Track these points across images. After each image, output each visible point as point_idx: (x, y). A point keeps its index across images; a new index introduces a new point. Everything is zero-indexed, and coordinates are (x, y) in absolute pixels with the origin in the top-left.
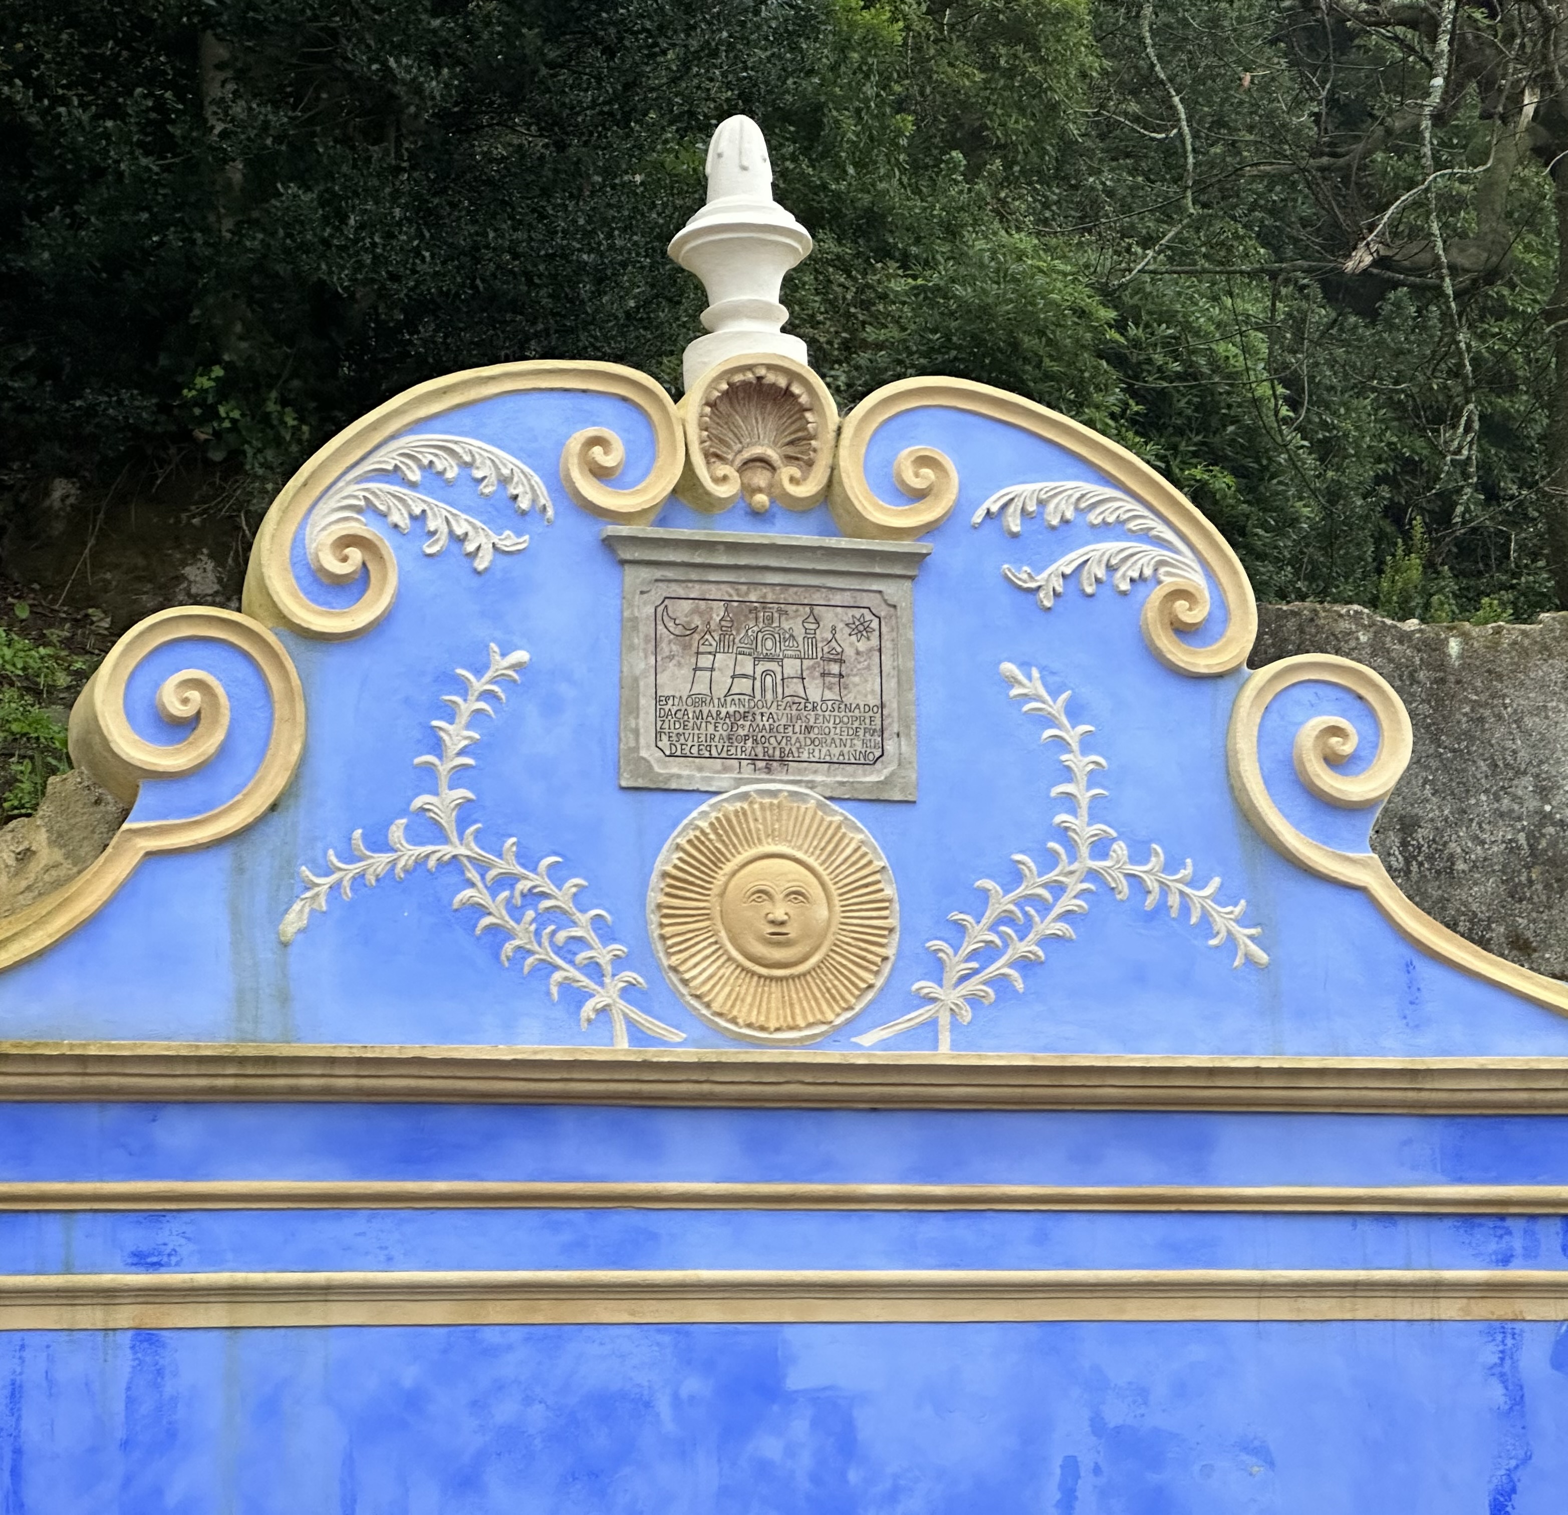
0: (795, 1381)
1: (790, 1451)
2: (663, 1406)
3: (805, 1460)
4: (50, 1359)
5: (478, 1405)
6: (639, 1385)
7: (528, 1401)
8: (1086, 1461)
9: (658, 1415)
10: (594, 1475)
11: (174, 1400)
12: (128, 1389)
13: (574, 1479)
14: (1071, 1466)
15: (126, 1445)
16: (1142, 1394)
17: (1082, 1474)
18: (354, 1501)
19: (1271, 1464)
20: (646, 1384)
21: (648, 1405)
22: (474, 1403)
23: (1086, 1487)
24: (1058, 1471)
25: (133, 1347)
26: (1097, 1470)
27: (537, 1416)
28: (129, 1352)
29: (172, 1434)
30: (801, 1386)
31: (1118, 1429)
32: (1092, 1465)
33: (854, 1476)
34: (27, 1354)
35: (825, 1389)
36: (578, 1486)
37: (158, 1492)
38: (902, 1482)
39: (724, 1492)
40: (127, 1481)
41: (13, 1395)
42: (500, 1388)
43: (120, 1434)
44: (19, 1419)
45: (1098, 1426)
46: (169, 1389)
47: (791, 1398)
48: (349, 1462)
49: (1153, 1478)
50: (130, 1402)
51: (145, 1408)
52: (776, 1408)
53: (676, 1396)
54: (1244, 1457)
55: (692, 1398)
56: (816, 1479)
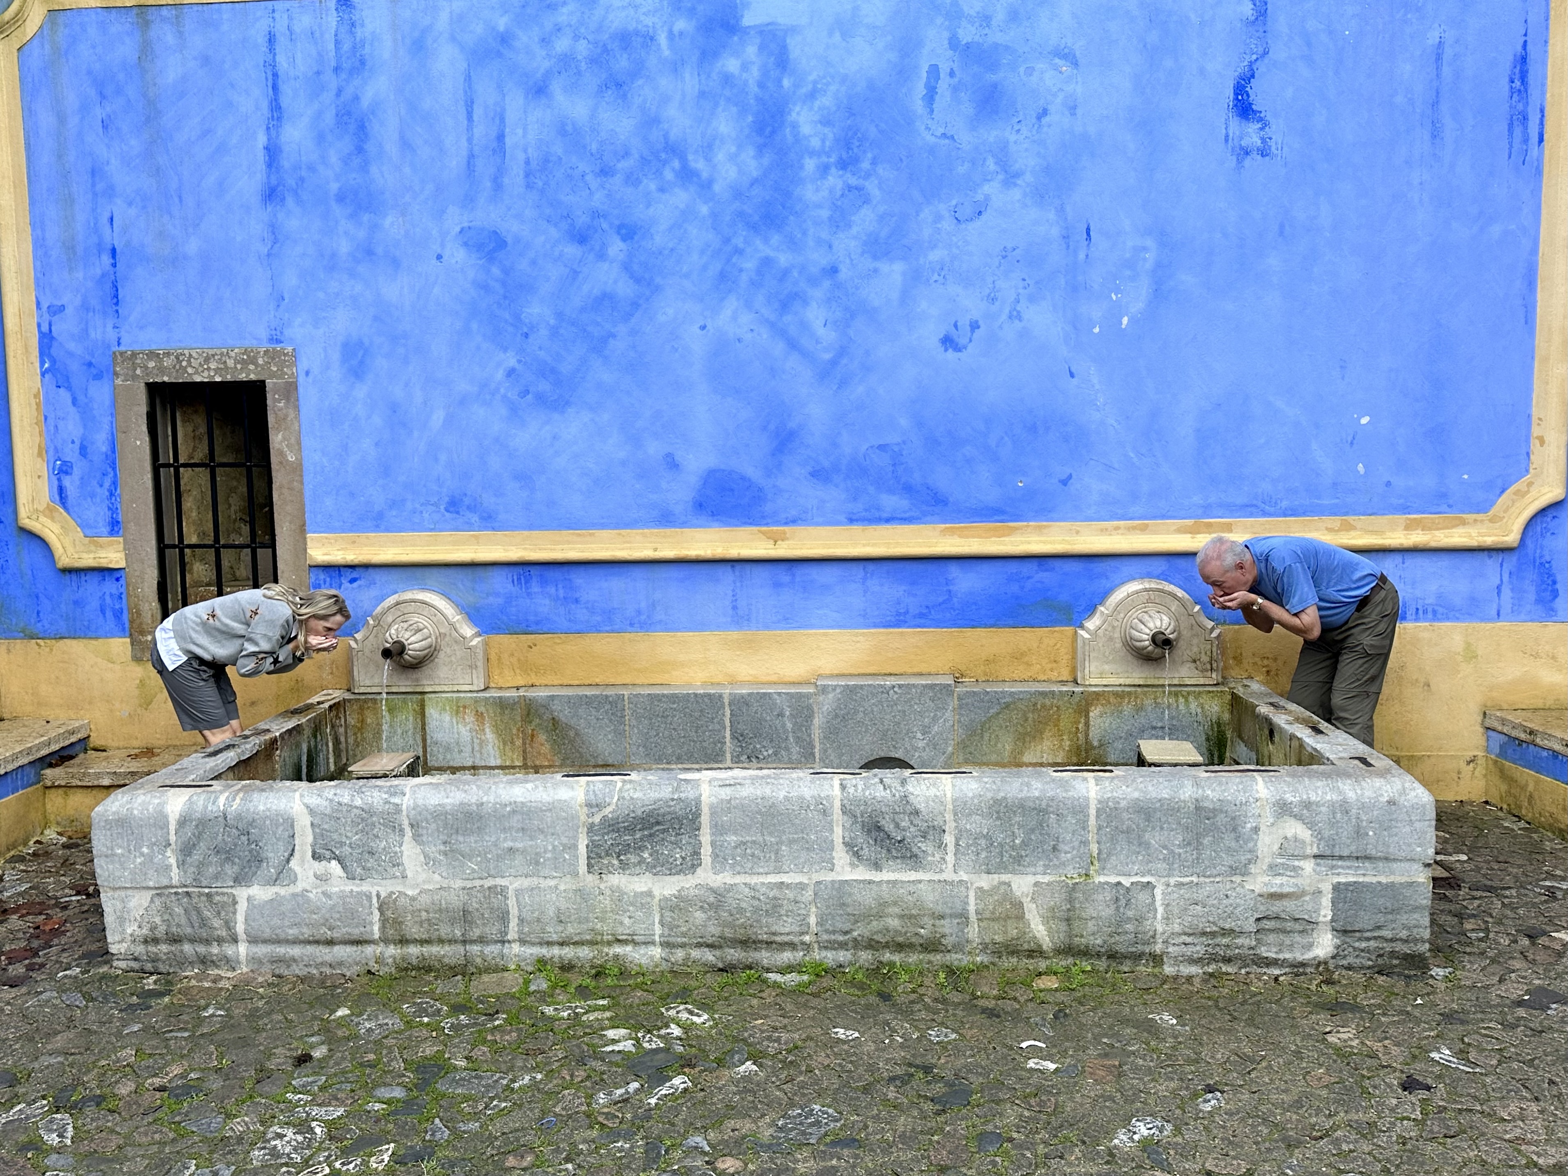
0: (749, 19)
1: (745, 67)
2: (662, 39)
3: (755, 72)
4: (290, 18)
5: (545, 41)
6: (647, 26)
7: (576, 38)
8: (944, 68)
9: (659, 45)
10: (619, 85)
11: (363, 42)
12: (336, 35)
13: (607, 88)
14: (934, 71)
15: (337, 69)
16: (986, 19)
17: (942, 75)
18: (472, 103)
19: (1075, 64)
20: (651, 24)
21: (652, 39)
22: (543, 40)
23: (943, 85)
24: (925, 75)
25: (336, 9)
26: (952, 74)
27: (582, 48)
28: (334, 12)
29: (363, 62)
30: (752, 24)
31: (968, 46)
32: (948, 70)
33: (786, 83)
34: (276, 15)
35: (768, 24)
36: (610, 92)
37: (356, 98)
38: (819, 86)
39: (702, 94)
40: (339, 92)
41: (270, 40)
42: (559, 30)
43: (333, 64)
44: (275, 54)
45: (954, 43)
46: (359, 34)
47: (745, 31)
48: (468, 78)
49: (992, 77)
50: (337, 42)
51: (346, 47)
52: (736, 38)
53: (670, 32)
54: (1057, 60)
55: (681, 33)
56: (761, 85)
